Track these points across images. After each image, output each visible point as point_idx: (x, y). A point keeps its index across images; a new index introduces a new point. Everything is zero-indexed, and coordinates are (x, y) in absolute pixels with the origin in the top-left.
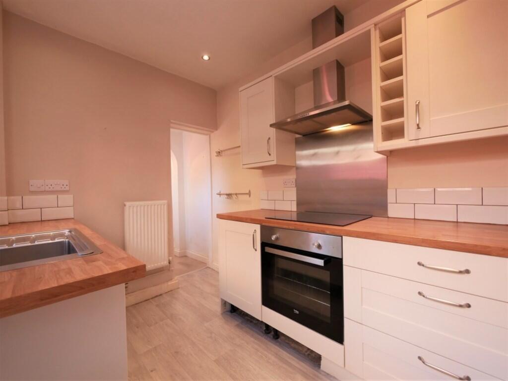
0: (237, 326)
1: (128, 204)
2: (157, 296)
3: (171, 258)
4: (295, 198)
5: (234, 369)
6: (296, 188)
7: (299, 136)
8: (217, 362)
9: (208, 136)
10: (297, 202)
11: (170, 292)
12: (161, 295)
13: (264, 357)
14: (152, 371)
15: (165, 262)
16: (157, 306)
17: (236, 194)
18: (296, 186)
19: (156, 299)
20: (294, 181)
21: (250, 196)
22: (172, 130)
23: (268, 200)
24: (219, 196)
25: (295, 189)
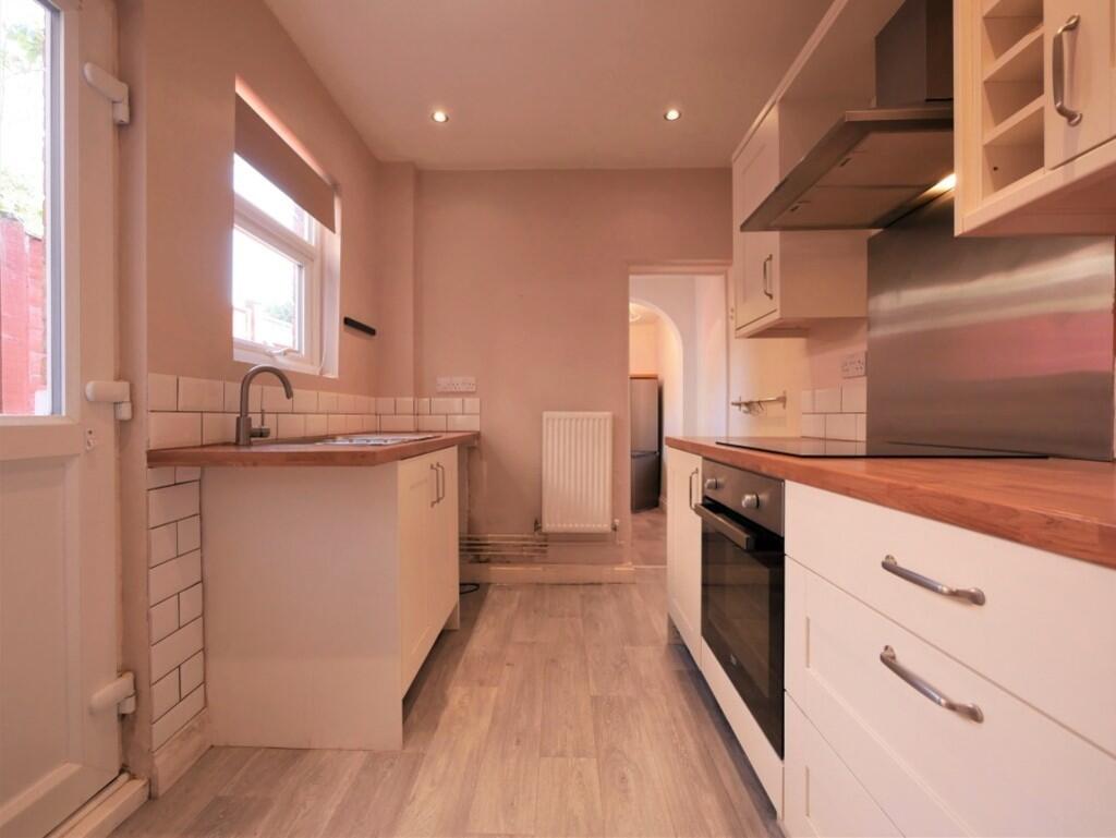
0: (680, 673)
1: (546, 414)
2: (592, 584)
3: (617, 521)
4: (864, 408)
5: (608, 722)
6: (865, 379)
7: (875, 232)
8: (595, 700)
9: (723, 276)
10: (868, 417)
11: (616, 585)
12: (600, 584)
13: (676, 735)
14: (508, 664)
15: (605, 526)
16: (583, 597)
17: (759, 402)
18: (866, 374)
19: (589, 587)
20: (863, 359)
21: (784, 407)
22: (631, 277)
23: (814, 413)
24: (737, 408)
25: (864, 381)
